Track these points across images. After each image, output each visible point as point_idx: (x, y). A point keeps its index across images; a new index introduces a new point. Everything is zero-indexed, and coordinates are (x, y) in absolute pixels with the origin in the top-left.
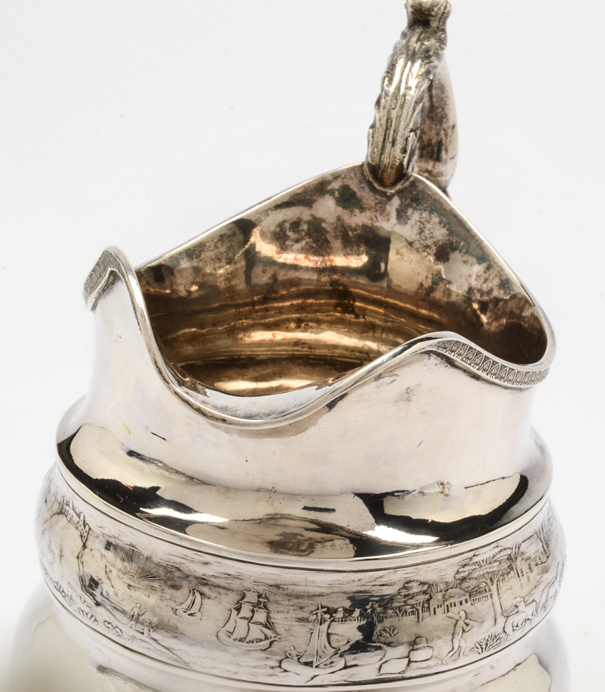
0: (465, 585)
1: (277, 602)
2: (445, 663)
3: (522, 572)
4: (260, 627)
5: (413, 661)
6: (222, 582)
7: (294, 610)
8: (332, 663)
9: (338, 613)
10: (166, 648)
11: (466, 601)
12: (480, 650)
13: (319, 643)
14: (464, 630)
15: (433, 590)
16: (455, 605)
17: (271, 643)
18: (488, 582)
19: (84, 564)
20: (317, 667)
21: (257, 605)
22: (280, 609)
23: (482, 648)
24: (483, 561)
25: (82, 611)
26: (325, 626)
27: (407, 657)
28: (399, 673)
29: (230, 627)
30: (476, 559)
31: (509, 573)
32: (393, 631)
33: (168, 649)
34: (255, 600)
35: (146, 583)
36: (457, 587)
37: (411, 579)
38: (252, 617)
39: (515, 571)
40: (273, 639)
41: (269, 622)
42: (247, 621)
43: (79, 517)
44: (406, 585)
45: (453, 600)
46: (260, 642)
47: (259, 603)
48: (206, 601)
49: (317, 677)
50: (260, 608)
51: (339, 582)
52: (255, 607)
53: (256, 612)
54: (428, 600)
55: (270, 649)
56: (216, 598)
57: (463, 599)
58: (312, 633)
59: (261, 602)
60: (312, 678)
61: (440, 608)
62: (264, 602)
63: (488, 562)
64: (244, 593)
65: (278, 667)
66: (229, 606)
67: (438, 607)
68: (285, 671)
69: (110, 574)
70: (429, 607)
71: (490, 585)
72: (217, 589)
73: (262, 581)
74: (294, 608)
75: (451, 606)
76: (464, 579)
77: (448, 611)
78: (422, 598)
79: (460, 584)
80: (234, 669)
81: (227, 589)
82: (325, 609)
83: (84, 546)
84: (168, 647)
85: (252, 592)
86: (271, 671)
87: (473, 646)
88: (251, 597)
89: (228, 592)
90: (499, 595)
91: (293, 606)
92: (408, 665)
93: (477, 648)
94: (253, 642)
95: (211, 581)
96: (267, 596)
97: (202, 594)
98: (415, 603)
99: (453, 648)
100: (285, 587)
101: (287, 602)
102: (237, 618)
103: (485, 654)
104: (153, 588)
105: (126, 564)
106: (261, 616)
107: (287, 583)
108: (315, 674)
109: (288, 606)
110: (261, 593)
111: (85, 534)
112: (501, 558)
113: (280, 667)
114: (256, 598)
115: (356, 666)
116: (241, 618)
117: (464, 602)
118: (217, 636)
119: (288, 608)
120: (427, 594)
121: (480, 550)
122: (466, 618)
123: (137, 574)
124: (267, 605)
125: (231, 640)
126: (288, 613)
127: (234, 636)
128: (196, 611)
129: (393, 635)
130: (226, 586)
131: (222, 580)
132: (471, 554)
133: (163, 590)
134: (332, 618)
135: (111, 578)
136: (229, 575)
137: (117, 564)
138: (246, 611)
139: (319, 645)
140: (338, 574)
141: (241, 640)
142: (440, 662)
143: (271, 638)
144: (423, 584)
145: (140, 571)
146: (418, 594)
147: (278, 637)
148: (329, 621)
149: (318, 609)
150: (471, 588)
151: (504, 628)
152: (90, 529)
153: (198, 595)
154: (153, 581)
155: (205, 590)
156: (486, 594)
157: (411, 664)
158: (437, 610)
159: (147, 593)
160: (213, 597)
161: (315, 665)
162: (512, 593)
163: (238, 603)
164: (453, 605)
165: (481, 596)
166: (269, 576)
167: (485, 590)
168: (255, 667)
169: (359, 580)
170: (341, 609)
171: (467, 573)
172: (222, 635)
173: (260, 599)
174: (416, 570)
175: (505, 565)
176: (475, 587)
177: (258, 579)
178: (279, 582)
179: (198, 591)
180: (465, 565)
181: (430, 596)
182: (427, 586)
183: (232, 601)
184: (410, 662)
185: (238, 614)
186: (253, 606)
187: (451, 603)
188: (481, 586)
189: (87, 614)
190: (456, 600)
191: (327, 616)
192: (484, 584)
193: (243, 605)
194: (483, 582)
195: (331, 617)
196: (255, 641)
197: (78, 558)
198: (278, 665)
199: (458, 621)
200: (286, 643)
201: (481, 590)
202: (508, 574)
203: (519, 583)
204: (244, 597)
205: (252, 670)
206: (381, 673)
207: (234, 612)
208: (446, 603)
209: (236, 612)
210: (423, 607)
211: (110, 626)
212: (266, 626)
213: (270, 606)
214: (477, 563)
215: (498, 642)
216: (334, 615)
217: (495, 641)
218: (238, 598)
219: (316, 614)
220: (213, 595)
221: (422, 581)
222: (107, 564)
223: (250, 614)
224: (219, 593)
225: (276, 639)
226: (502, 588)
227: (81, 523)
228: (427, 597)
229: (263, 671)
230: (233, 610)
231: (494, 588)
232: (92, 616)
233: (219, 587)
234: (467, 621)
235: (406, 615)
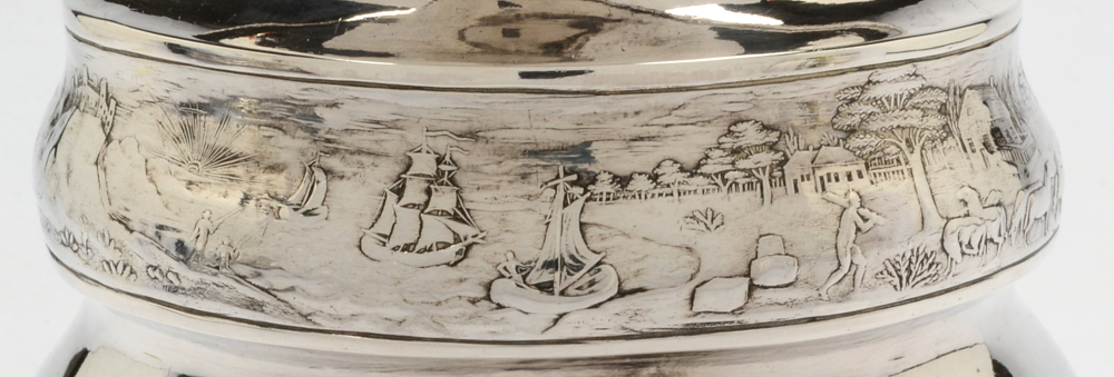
0: (855, 142)
1: (475, 169)
2: (825, 297)
3: (971, 144)
4: (444, 219)
5: (758, 286)
6: (365, 141)
7: (510, 182)
8: (592, 283)
9: (598, 184)
10: (263, 289)
11: (860, 175)
12: (896, 281)
13: (564, 243)
14: (858, 229)
15: (789, 145)
16: (837, 179)
17: (469, 247)
18: (903, 145)
19: (108, 171)
20: (562, 293)
21: (435, 180)
22: (482, 183)
23: (900, 277)
24: (888, 99)
25: (108, 263)
26: (575, 207)
27: (745, 276)
28: (733, 312)
29: (383, 226)
30: (876, 92)
31: (945, 139)
32: (713, 219)
33: (267, 291)
34: (430, 169)
35: (221, 170)
36: (838, 145)
37: (743, 115)
38: (427, 203)
39: (957, 138)
40: (470, 240)
41: (461, 210)
42: (419, 211)
43: (99, 92)
44: (733, 128)
45: (832, 169)
46: (444, 248)
47: (440, 173)
48: (337, 185)
49: (565, 319)
50: (442, 184)
51: (597, 118)
52: (432, 183)
53: (434, 193)
54: (782, 164)
55: (465, 262)
56: (355, 175)
57: (853, 169)
58: (548, 224)
59: (443, 172)
60: (556, 321)
61: (806, 182)
62: (450, 172)
63: (900, 106)
64: (410, 158)
65: (484, 298)
66: (381, 187)
67: (803, 180)
68: (500, 307)
69: (154, 173)
70: (783, 176)
71: (907, 152)
72: (356, 158)
73: (444, 125)
74: (510, 178)
75: (829, 180)
76: (851, 131)
77: (824, 189)
78: (766, 158)
79: (844, 140)
80: (397, 313)
81: (377, 155)
82: (574, 177)
83: (108, 140)
84: (266, 287)
85: (424, 153)
86: (471, 309)
87: (882, 268)
88: (423, 163)
89: (377, 161)
90: (926, 173)
91: (507, 174)
92: (750, 295)
93: (891, 274)
94: (430, 250)
95: (343, 143)
96: (455, 158)
97: (327, 172)
98: (754, 166)
99: (840, 265)
100: (489, 135)
101: (494, 167)
102: (397, 207)
103: (908, 293)
104: (233, 178)
105: (183, 146)
106: (444, 199)
107: (491, 124)
108: (561, 312)
109: (497, 175)
110: (442, 153)
111: (110, 118)
112: (925, 105)
113: (488, 298)
114: (434, 163)
115: (641, 290)
116: (405, 206)
117: (855, 176)
118: (360, 247)
119: (498, 178)
120: (777, 151)
121: (880, 71)
122: (862, 206)
123: (204, 159)
124: (456, 177)
125: (386, 251)
126: (498, 188)
127: (393, 242)
128: (318, 204)
129: (712, 227)
130: (375, 148)
131: (366, 136)
132: (862, 77)
133: (253, 177)
134: (589, 194)
135: (155, 179)
136: (378, 122)
137: (166, 150)
138: (414, 193)
139: (564, 247)
140: (592, 99)
141: (407, 248)
142: (815, 294)
143: (465, 239)
144: (766, 128)
145: (209, 152)
146: (759, 148)
147: (481, 235)
148: (583, 199)
149: (558, 177)
150: (869, 149)
151: (942, 240)
152: (117, 105)
153: (319, 175)
154: (234, 165)
155: (333, 162)
156: (899, 168)
157: (757, 293)
158: (800, 184)
159: (223, 190)
160: (348, 174)
161: (557, 288)
162: (954, 177)
163: (399, 178)
164: (833, 178)
165: (889, 170)
166: (456, 113)
167: (898, 161)
168: (439, 303)
169: (637, 113)
170: (605, 177)
171: (857, 119)
172: (370, 245)
173: (443, 167)
174: (751, 97)
175: (935, 121)
176: (875, 152)
177: (435, 123)
178: (476, 126)
179: (320, 167)
180: (853, 100)
181: (785, 155)
182: (777, 134)
183: (388, 177)
184: (752, 287)
185: (399, 199)
186: (428, 181)
187: (829, 175)
188: (887, 151)
189: (116, 267)
190: (842, 171)
191: (578, 191)
192: (893, 149)
193: (408, 183)
194: (893, 144)
195: (586, 191)
196: (434, 247)
197: (96, 163)
198: (483, 294)
199: (845, 209)
200: (497, 247)
201: (888, 158)
202: (942, 141)
203: (968, 162)
204: (409, 167)
205: (434, 310)
206: (697, 308)
207: (392, 197)
208: (819, 173)
209: (396, 196)
210: (771, 176)
211: (157, 274)
212: (456, 218)
213: (461, 178)
214: (875, 100)
215: (932, 272)
216: (591, 187)
217: (926, 267)
218: (398, 169)
219: (555, 187)
220: (348, 171)
221: (766, 123)
222: (149, 156)
223: (425, 197)
224: (361, 165)
225: (475, 240)
226: (932, 162)
227: (103, 100)
228: (779, 156)
229: (456, 311)
230: (389, 192)
231: (915, 159)
232: (125, 267)
233: (360, 152)
234: (864, 212)
235: (737, 189)
